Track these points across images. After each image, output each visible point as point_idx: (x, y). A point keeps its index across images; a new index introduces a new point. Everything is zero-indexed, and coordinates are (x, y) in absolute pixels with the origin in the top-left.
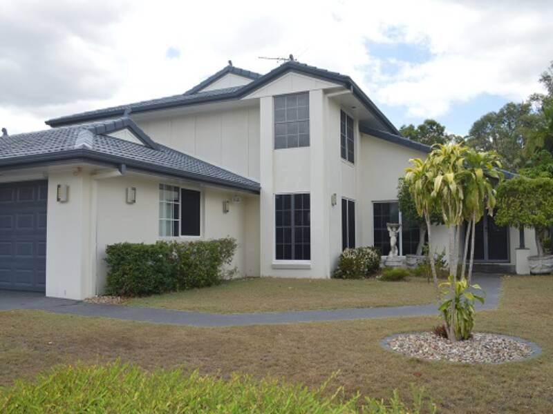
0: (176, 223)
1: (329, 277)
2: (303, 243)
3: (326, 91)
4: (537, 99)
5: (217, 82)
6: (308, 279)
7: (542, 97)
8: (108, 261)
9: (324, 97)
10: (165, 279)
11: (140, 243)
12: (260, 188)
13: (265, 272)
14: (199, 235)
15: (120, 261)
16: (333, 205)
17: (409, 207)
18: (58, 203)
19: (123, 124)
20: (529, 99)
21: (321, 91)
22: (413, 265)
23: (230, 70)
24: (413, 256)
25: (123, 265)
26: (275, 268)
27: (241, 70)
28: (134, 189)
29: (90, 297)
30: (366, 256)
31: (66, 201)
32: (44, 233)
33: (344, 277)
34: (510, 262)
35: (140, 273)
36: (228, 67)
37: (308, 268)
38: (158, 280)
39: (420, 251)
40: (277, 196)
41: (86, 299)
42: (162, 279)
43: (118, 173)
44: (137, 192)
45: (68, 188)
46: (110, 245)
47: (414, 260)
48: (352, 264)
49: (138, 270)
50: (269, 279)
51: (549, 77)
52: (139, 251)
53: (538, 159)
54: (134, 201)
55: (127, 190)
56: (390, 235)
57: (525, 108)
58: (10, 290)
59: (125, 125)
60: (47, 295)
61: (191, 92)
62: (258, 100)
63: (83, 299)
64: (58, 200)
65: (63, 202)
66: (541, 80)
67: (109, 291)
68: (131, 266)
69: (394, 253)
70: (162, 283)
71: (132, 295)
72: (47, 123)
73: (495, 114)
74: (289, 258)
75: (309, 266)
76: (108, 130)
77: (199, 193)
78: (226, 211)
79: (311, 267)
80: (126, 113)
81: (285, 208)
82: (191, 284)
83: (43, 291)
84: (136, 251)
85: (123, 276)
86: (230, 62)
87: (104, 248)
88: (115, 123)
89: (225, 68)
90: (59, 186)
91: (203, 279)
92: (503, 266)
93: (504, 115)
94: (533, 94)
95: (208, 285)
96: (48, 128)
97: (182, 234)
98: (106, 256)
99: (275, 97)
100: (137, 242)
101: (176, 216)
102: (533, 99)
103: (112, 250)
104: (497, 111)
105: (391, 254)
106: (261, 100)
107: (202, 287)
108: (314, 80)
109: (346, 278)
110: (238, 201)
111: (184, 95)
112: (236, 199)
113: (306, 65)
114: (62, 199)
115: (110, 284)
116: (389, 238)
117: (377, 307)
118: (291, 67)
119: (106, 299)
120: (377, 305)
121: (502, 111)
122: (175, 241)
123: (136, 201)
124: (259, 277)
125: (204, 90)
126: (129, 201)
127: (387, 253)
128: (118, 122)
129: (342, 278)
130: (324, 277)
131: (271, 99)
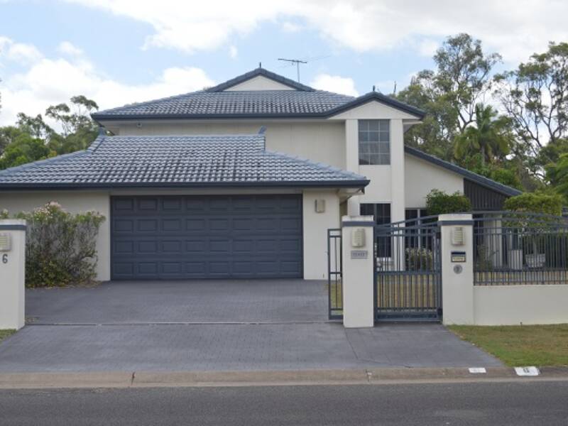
3: (404, 121)
9: (402, 125)
18: (316, 212)
21: (401, 120)
23: (262, 73)
31: (323, 212)
36: (259, 70)
40: (361, 204)
45: (324, 202)
60: (306, 278)
62: (343, 120)
65: (320, 212)
89: (255, 70)
90: (316, 201)
99: (360, 121)
106: (347, 122)
108: (396, 110)
114: (318, 210)
118: (375, 97)
131: (356, 122)
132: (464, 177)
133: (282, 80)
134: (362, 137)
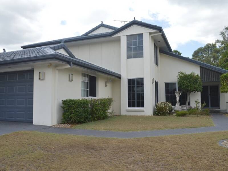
0: (87, 91)
1: (152, 114)
2: (140, 100)
3: (150, 33)
4: (219, 42)
5: (96, 30)
6: (143, 116)
7: (221, 41)
8: (63, 107)
9: (149, 36)
10: (88, 116)
11: (78, 99)
12: (121, 76)
13: (123, 113)
14: (96, 96)
15: (69, 108)
16: (153, 83)
17: (183, 84)
18: (39, 80)
19: (61, 46)
20: (215, 42)
21: (149, 33)
22: (184, 110)
23: (102, 25)
24: (184, 106)
25: (71, 109)
26: (128, 111)
27: (107, 25)
28: (72, 75)
29: (55, 125)
30: (168, 106)
31: (43, 80)
32: (32, 95)
33: (159, 115)
34: (220, 108)
35: (79, 113)
36: (101, 24)
37: (143, 111)
38: (86, 116)
39: (187, 104)
40: (128, 79)
41: (53, 126)
42: (87, 116)
43: (69, 66)
44: (74, 76)
45: (44, 73)
46: (64, 100)
47: (185, 107)
48: (163, 109)
49: (78, 111)
50: (126, 116)
51: (224, 33)
52: (78, 103)
53: (225, 66)
54: (72, 80)
55: (69, 75)
56: (176, 97)
57: (214, 46)
58: (14, 121)
59: (62, 47)
60: (34, 124)
61: (85, 35)
62: (120, 37)
63: (52, 125)
64: (39, 79)
65: (41, 80)
66: (220, 34)
67: (64, 121)
68: (75, 110)
69: (178, 104)
70: (87, 118)
71: (75, 123)
72: (22, 47)
73: (203, 48)
74: (134, 106)
75: (144, 110)
76: (59, 48)
77: (96, 78)
78: (106, 86)
79: (145, 111)
80: (62, 42)
81: (132, 85)
82: (98, 118)
83: (31, 122)
84: (77, 103)
85: (71, 114)
86: (102, 22)
87: (61, 102)
88: (58, 46)
89: (100, 25)
90: (40, 73)
91: (102, 116)
92: (217, 110)
93: (206, 48)
94: (217, 40)
95: (104, 119)
96: (22, 49)
97: (90, 96)
98: (62, 105)
99: (127, 36)
100: (76, 99)
101: (87, 88)
102: (217, 42)
103: (64, 102)
104: (203, 47)
105: (177, 105)
106: (121, 37)
107: (102, 119)
108: (145, 28)
109: (160, 115)
110: (111, 81)
111: (82, 36)
112: (110, 80)
113: (142, 22)
114: (41, 79)
115: (64, 118)
116: (176, 98)
117: (190, 128)
118: (135, 23)
119: (63, 126)
120: (190, 127)
121: (205, 47)
122: (92, 98)
123: (73, 80)
124: (120, 115)
125: (90, 34)
126: (70, 80)
127: (175, 105)
128: (60, 46)
129: (158, 115)
130: (150, 115)
131: (125, 37)
132: (200, 65)
133: (106, 26)
134: (129, 44)
